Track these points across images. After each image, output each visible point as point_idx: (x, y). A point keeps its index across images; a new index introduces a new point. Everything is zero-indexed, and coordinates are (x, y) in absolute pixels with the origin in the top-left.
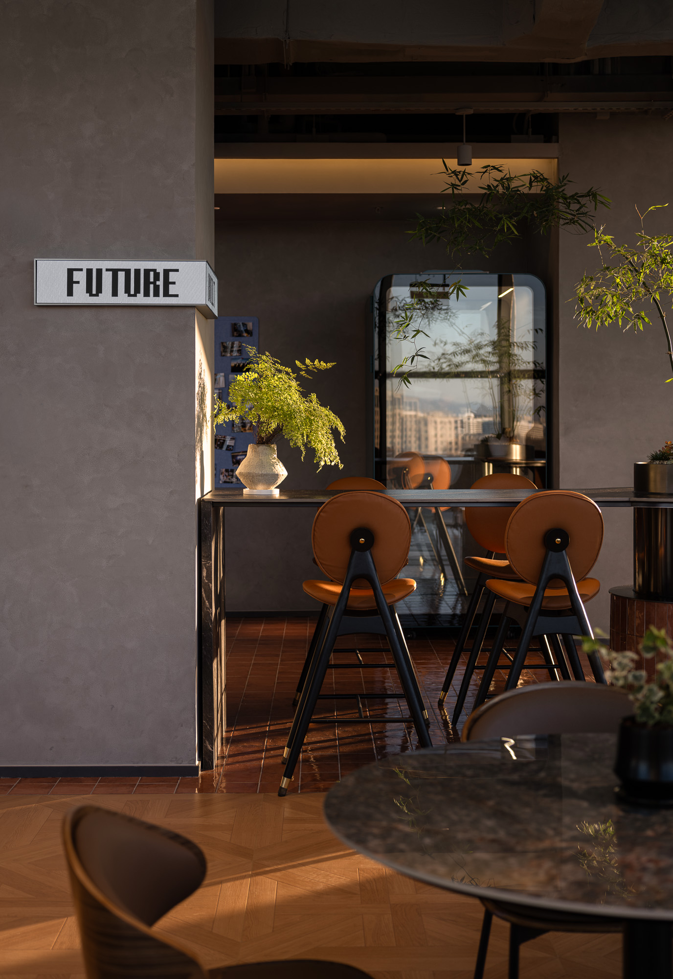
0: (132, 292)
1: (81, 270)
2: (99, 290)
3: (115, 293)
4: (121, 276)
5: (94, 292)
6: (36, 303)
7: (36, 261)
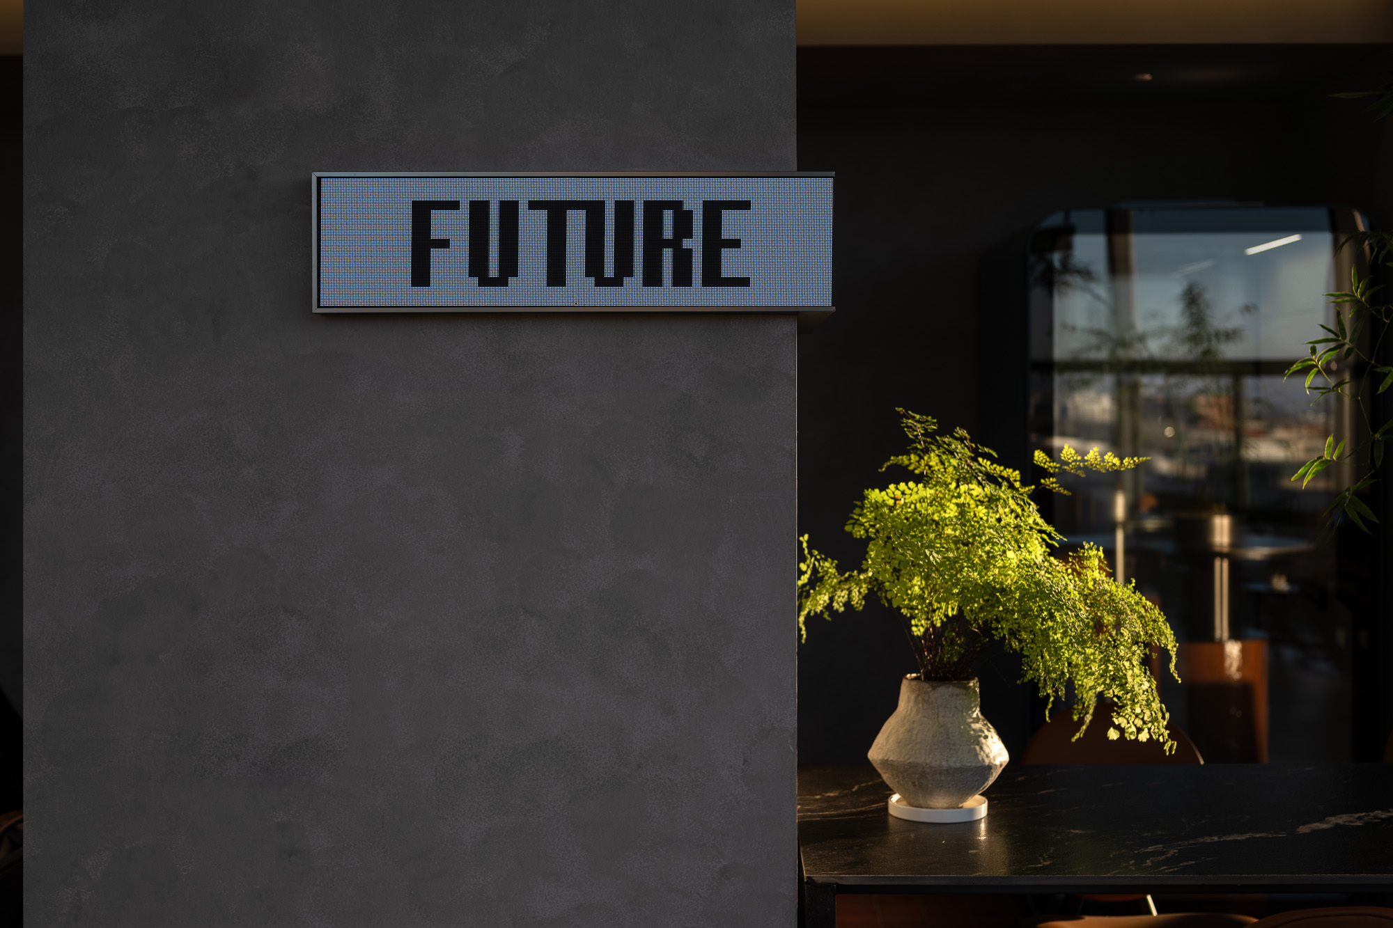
0: (609, 272)
1: (454, 205)
2: (509, 267)
3: (556, 276)
4: (576, 222)
5: (494, 272)
6: (319, 306)
7: (319, 179)
